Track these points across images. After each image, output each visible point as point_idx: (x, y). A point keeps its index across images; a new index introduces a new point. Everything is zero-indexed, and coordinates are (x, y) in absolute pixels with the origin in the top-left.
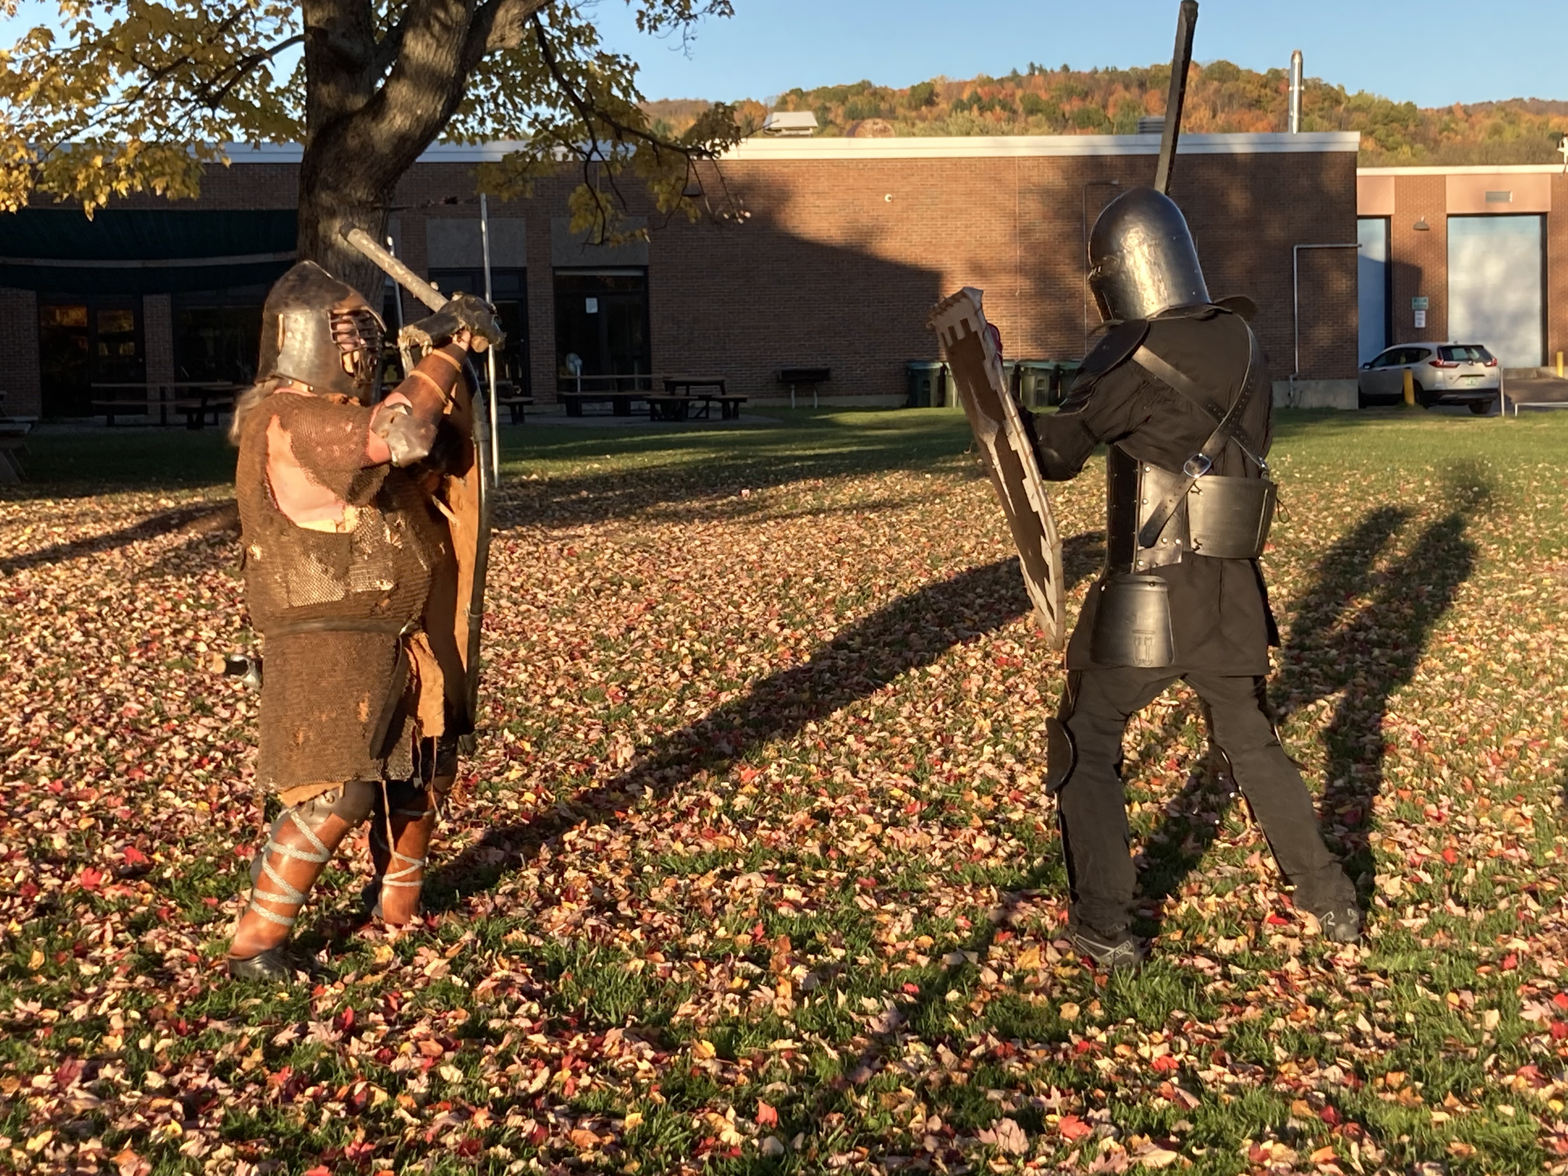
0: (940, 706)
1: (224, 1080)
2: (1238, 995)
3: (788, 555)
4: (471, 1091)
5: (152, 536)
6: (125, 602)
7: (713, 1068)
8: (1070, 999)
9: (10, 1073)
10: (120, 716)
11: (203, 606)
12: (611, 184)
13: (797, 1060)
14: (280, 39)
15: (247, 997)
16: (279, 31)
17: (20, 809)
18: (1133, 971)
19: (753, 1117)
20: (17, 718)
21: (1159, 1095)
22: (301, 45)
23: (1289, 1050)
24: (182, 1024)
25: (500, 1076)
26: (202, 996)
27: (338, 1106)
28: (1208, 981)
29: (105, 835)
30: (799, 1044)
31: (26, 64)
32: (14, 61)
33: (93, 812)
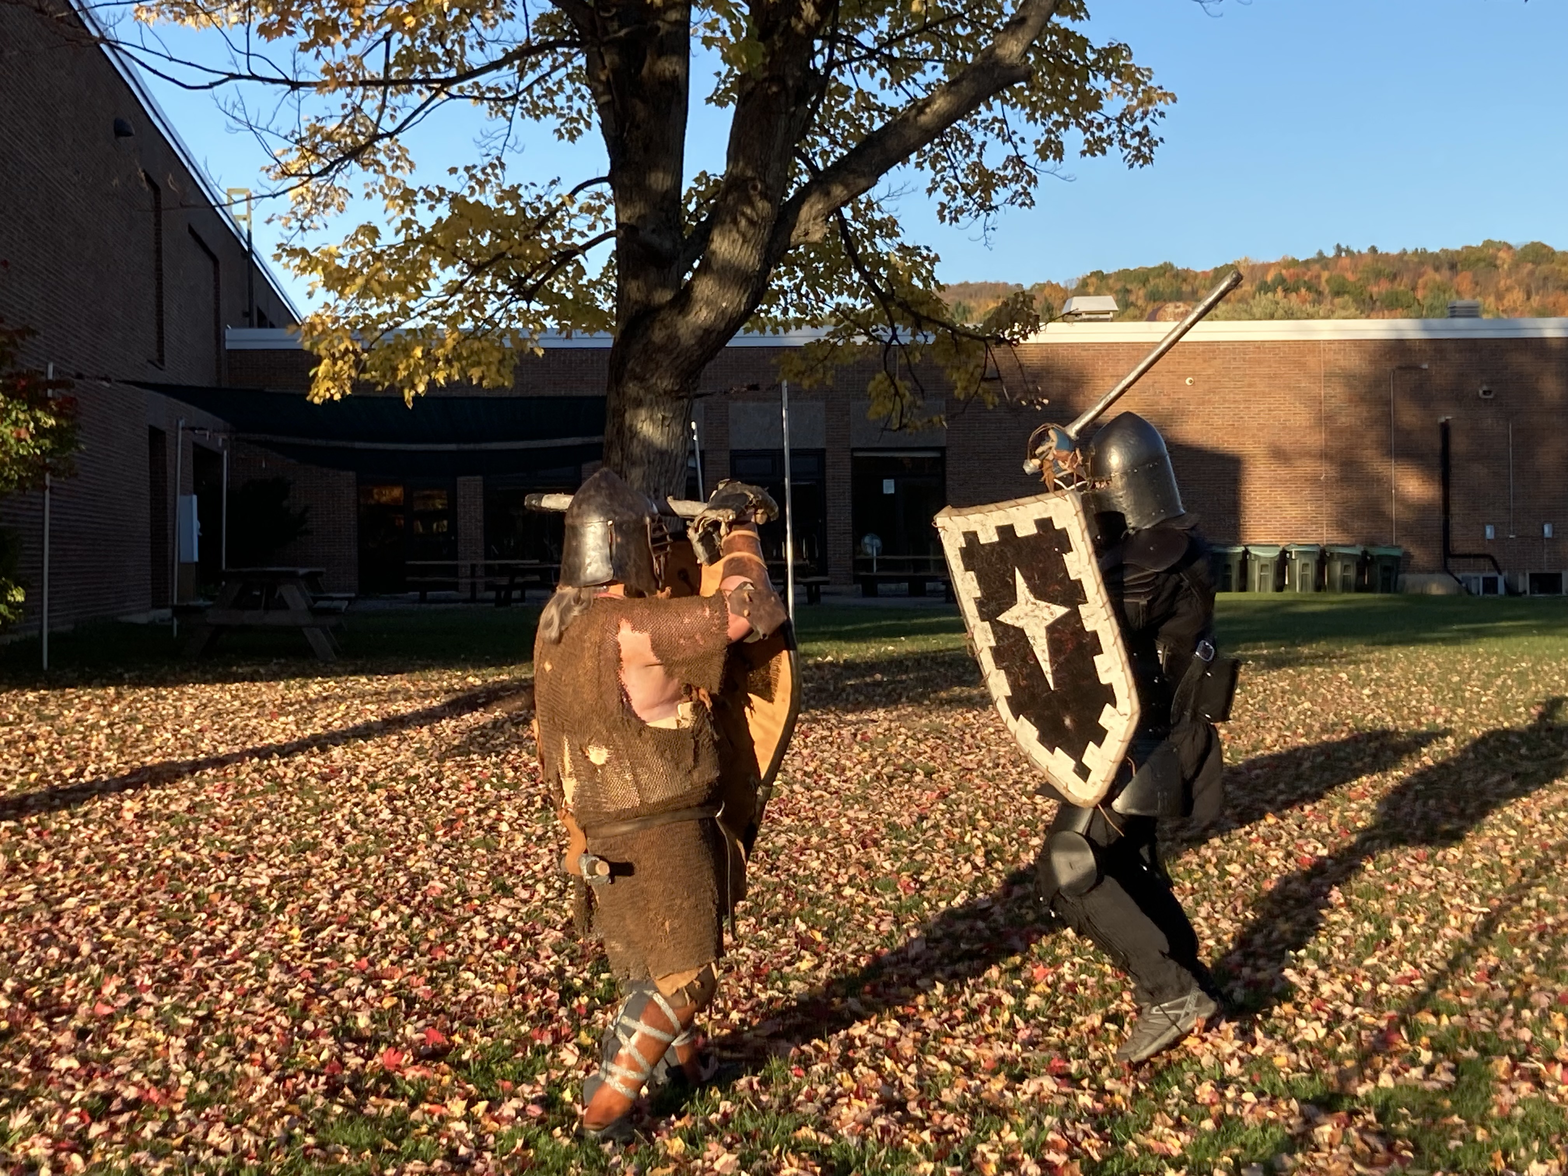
5: (459, 715)
6: (432, 780)
10: (425, 895)
11: (506, 786)
12: (910, 372)
14: (593, 235)
16: (592, 227)
17: (327, 986)
20: (326, 894)
22: (613, 239)
29: (407, 1016)
31: (353, 259)
32: (342, 256)
33: (396, 991)
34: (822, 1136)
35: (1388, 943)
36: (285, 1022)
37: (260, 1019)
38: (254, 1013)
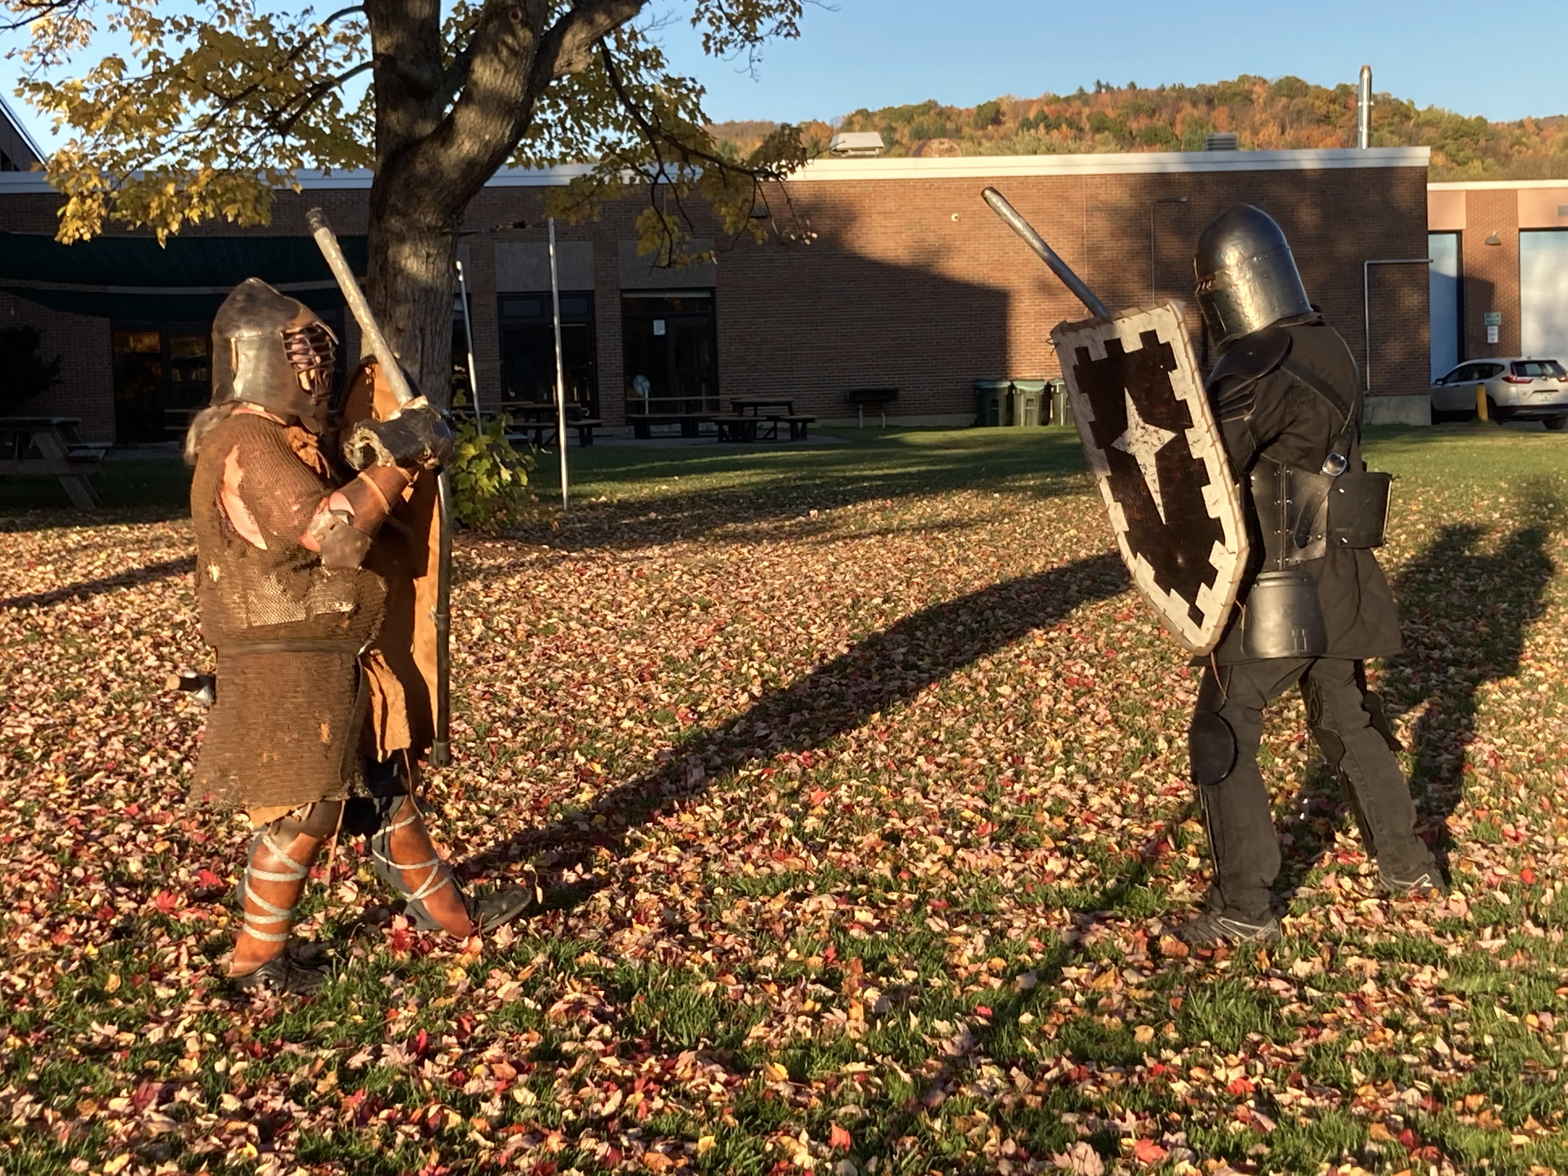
0: (1011, 727)
1: (299, 1103)
2: (1314, 1017)
3: (857, 576)
4: (545, 1114)
7: (786, 1091)
8: (1144, 1022)
9: (87, 1096)
10: (195, 740)
12: (678, 207)
13: (870, 1083)
14: (349, 66)
15: (322, 1020)
16: (348, 58)
17: (96, 833)
18: (1208, 993)
19: (826, 1140)
20: (92, 742)
21: (1236, 1118)
22: (370, 72)
23: (1366, 1072)
24: (258, 1046)
25: (573, 1099)
26: (277, 1019)
27: (412, 1129)
28: (1283, 1003)
29: (180, 859)
30: (871, 1068)
31: (98, 93)
32: (87, 90)
33: (169, 835)
34: (604, 960)
35: (1154, 756)
36: (54, 870)
37: (27, 867)
38: (21, 862)
